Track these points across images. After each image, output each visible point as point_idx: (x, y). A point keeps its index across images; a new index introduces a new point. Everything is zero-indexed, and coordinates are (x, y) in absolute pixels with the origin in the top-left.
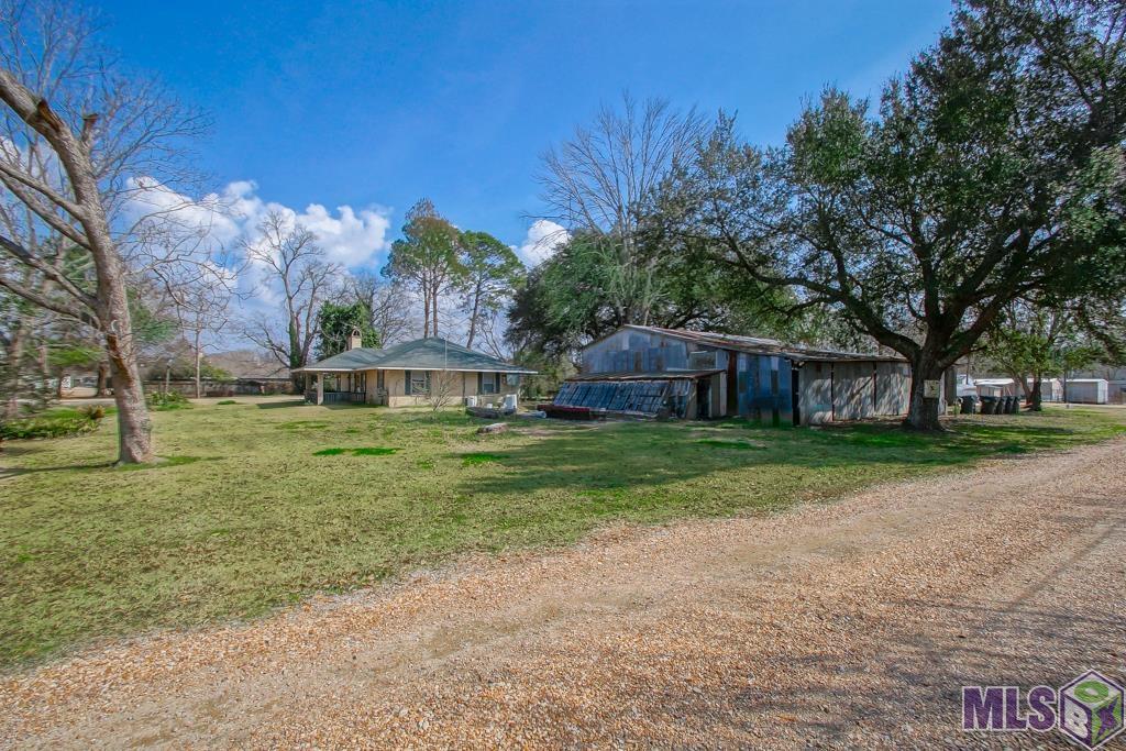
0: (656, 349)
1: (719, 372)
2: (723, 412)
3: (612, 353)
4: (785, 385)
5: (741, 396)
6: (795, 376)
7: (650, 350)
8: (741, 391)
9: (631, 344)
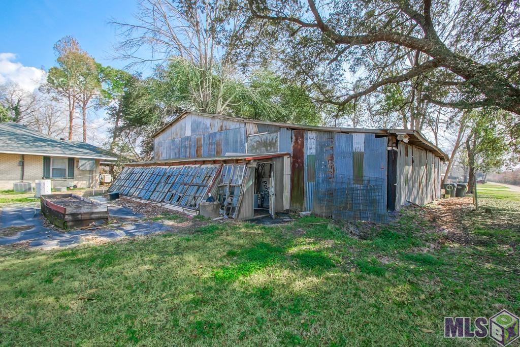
0: (215, 134)
1: (280, 157)
2: (286, 205)
3: (177, 140)
4: (375, 172)
5: (308, 186)
6: (392, 158)
7: (210, 135)
8: (309, 180)
9: (193, 131)
